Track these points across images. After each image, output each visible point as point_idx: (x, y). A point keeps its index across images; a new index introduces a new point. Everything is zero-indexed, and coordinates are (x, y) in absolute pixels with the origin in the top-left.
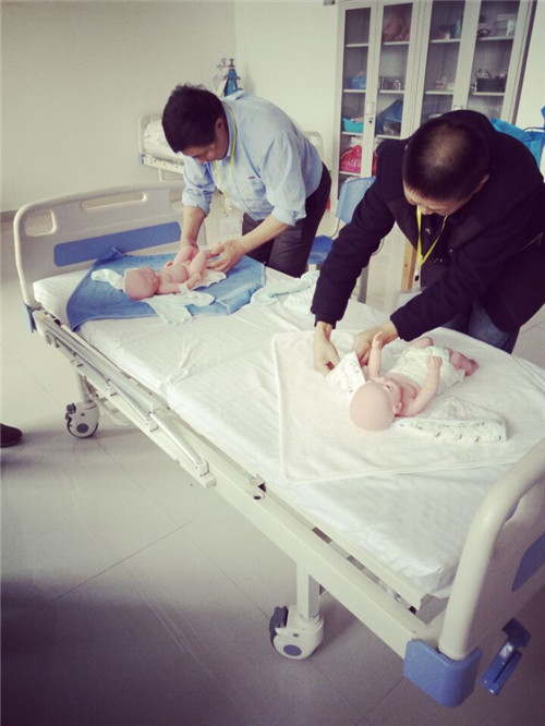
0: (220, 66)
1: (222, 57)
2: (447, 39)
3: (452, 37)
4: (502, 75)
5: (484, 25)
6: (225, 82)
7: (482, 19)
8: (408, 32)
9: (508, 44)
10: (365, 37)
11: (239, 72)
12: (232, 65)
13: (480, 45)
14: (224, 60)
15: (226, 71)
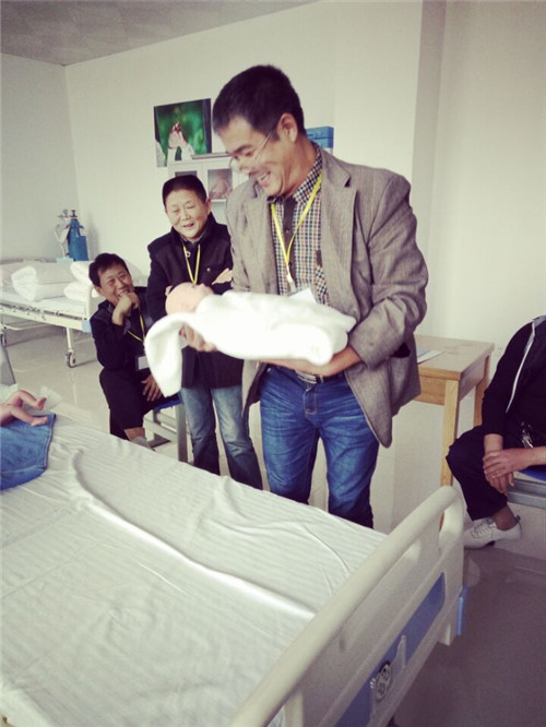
0: (62, 217)
1: (63, 208)
6: (67, 231)
11: (82, 221)
12: (74, 216)
14: (65, 212)
15: (68, 221)
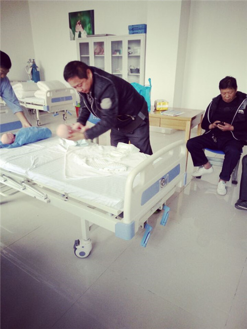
0: (28, 62)
2: (118, 54)
3: (120, 54)
4: (138, 68)
5: (129, 50)
6: (31, 68)
7: (129, 48)
8: (103, 51)
9: (138, 57)
10: (88, 53)
12: (34, 62)
13: (129, 57)
14: (30, 60)
15: (31, 64)
